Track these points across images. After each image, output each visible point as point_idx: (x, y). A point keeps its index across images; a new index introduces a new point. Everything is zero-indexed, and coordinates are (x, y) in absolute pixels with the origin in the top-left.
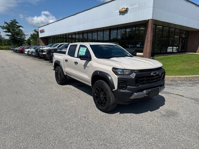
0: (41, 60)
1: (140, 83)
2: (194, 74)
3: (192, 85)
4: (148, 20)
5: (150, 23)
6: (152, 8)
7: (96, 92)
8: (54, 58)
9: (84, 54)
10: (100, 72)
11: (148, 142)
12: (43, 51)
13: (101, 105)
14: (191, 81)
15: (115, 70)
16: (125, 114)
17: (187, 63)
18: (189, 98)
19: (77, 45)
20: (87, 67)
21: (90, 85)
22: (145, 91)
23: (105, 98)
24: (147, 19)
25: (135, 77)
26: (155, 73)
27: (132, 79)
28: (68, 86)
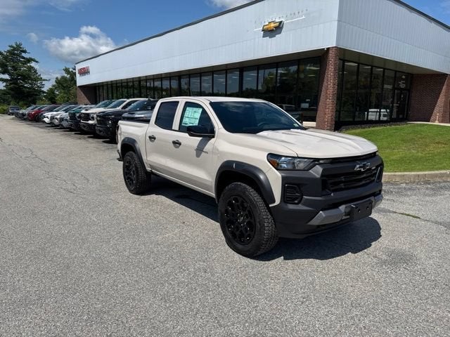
0: (85, 138)
1: (332, 189)
2: (432, 169)
3: (432, 192)
4: (328, 49)
5: (332, 55)
6: (336, 23)
7: (227, 211)
8: (119, 132)
9: (196, 123)
10: (238, 164)
11: (361, 326)
12: (87, 117)
13: (241, 240)
14: (429, 184)
15: (274, 158)
16: (297, 261)
17: (414, 144)
18: (432, 222)
19: (178, 102)
20: (203, 154)
21: (213, 195)
22: (342, 208)
23: (249, 224)
24: (325, 47)
25: (322, 176)
26: (364, 167)
27: (315, 179)
28: (154, 197)
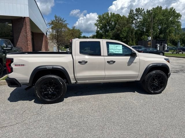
5: (27, 21)
6: (27, 6)
24: (23, 16)
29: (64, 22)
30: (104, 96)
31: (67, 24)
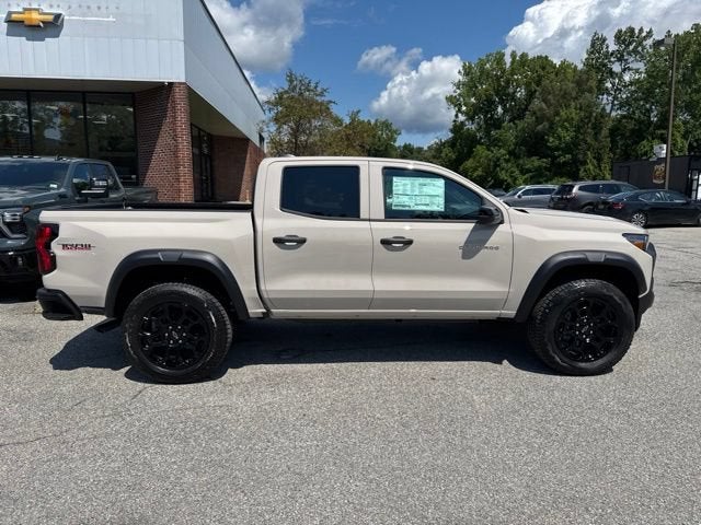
5: (179, 95)
6: (182, 45)
24: (166, 80)
29: (321, 94)
30: (374, 369)
31: (331, 102)
